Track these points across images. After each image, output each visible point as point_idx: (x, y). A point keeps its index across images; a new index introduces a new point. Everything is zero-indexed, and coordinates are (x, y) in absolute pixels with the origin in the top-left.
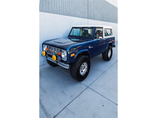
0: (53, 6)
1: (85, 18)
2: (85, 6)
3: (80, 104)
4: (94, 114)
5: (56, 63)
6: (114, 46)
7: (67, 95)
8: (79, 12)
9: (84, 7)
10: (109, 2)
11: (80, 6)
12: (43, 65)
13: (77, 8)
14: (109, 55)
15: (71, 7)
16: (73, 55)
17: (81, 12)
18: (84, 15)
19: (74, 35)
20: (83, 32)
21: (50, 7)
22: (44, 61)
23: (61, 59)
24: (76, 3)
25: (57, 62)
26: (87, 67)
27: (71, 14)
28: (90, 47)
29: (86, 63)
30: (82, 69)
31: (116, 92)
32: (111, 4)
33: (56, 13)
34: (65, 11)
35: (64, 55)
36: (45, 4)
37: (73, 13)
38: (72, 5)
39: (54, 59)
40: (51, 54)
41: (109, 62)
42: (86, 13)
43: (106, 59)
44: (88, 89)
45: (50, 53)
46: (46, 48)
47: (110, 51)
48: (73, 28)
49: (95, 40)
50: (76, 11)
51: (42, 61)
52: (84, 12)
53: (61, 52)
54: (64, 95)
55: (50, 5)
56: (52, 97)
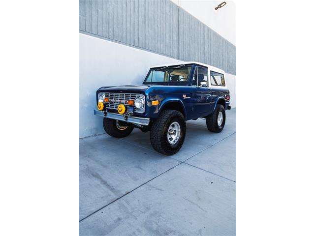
0: (114, 29)
1: (174, 57)
2: (174, 35)
3: (170, 181)
4: (196, 191)
5: (124, 120)
6: (229, 108)
7: (145, 171)
8: (162, 45)
9: (171, 36)
10: (217, 32)
11: (163, 34)
12: (95, 135)
13: (158, 36)
14: (219, 122)
15: (147, 34)
16: (155, 103)
17: (166, 45)
18: (172, 52)
19: (153, 81)
20: (171, 79)
21: (110, 30)
22: (97, 129)
23: (134, 112)
24: (156, 28)
25: (126, 117)
26: (179, 130)
27: (147, 46)
28: (184, 96)
29: (176, 123)
30: (171, 134)
31: (234, 168)
32: (220, 37)
33: (121, 42)
34: (136, 40)
35: (139, 103)
36: (102, 22)
37: (150, 45)
38: (150, 31)
39: (120, 111)
40: (114, 108)
41: (219, 134)
42: (175, 48)
43: (214, 128)
44: (183, 164)
45: (112, 106)
46: (104, 97)
47: (222, 115)
48: (152, 69)
49: (194, 87)
50: (156, 42)
51: (94, 128)
52: (172, 45)
53: (134, 99)
54: (141, 170)
55: (111, 25)
56: (120, 172)
